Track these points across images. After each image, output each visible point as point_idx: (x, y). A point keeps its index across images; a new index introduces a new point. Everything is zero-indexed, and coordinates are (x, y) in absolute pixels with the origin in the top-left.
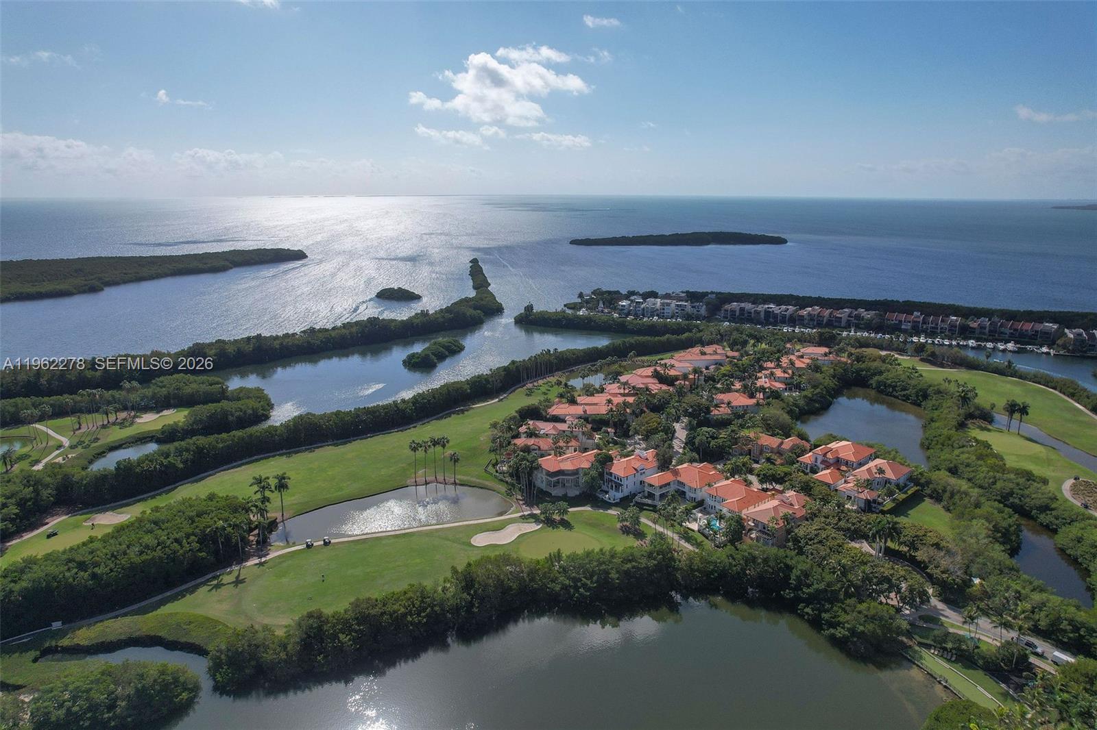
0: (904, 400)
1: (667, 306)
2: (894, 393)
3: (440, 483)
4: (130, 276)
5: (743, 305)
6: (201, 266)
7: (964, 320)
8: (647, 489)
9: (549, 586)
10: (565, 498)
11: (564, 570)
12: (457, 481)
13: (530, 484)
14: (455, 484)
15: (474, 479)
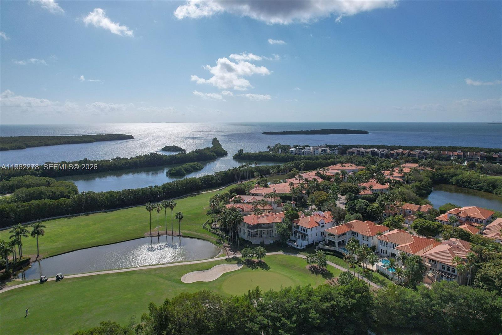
0: (479, 190)
1: (316, 150)
2: (470, 186)
3: (169, 235)
4: (42, 143)
5: (358, 149)
6: (79, 140)
7: (488, 154)
8: (327, 238)
9: (247, 325)
10: (262, 244)
11: (263, 308)
12: (181, 234)
13: (235, 235)
14: (180, 236)
15: (193, 233)
